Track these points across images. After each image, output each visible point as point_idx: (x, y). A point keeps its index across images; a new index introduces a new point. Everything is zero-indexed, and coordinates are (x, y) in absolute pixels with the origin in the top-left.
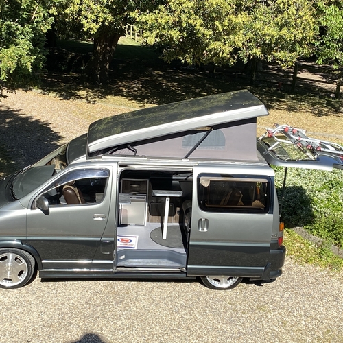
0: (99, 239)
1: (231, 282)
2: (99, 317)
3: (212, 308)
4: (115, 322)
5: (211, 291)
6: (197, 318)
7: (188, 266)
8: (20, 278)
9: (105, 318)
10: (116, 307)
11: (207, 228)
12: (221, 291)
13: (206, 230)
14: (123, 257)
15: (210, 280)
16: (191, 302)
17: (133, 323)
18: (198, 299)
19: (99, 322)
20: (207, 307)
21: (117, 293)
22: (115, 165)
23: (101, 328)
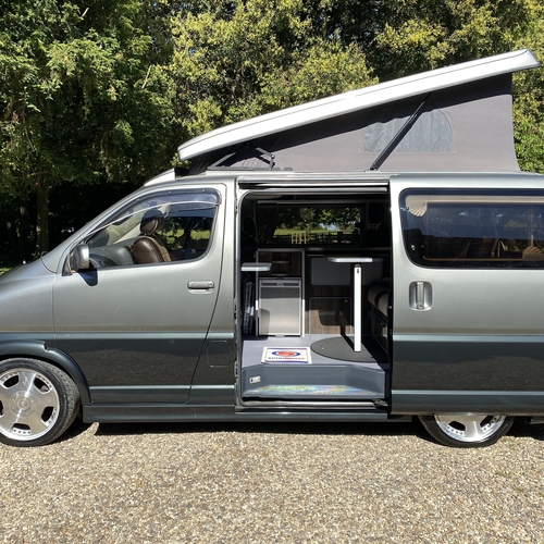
0: (202, 336)
1: (488, 430)
2: (189, 506)
3: (462, 485)
4: (228, 517)
5: (447, 450)
6: (431, 508)
7: (393, 392)
8: (47, 424)
9: (205, 507)
10: (236, 482)
11: (430, 302)
12: (469, 450)
13: (427, 307)
14: (256, 379)
15: (443, 423)
16: (408, 472)
17: (272, 520)
18: (424, 465)
19: (188, 518)
20: (448, 482)
21: (243, 454)
22: (231, 185)
23: (189, 533)
